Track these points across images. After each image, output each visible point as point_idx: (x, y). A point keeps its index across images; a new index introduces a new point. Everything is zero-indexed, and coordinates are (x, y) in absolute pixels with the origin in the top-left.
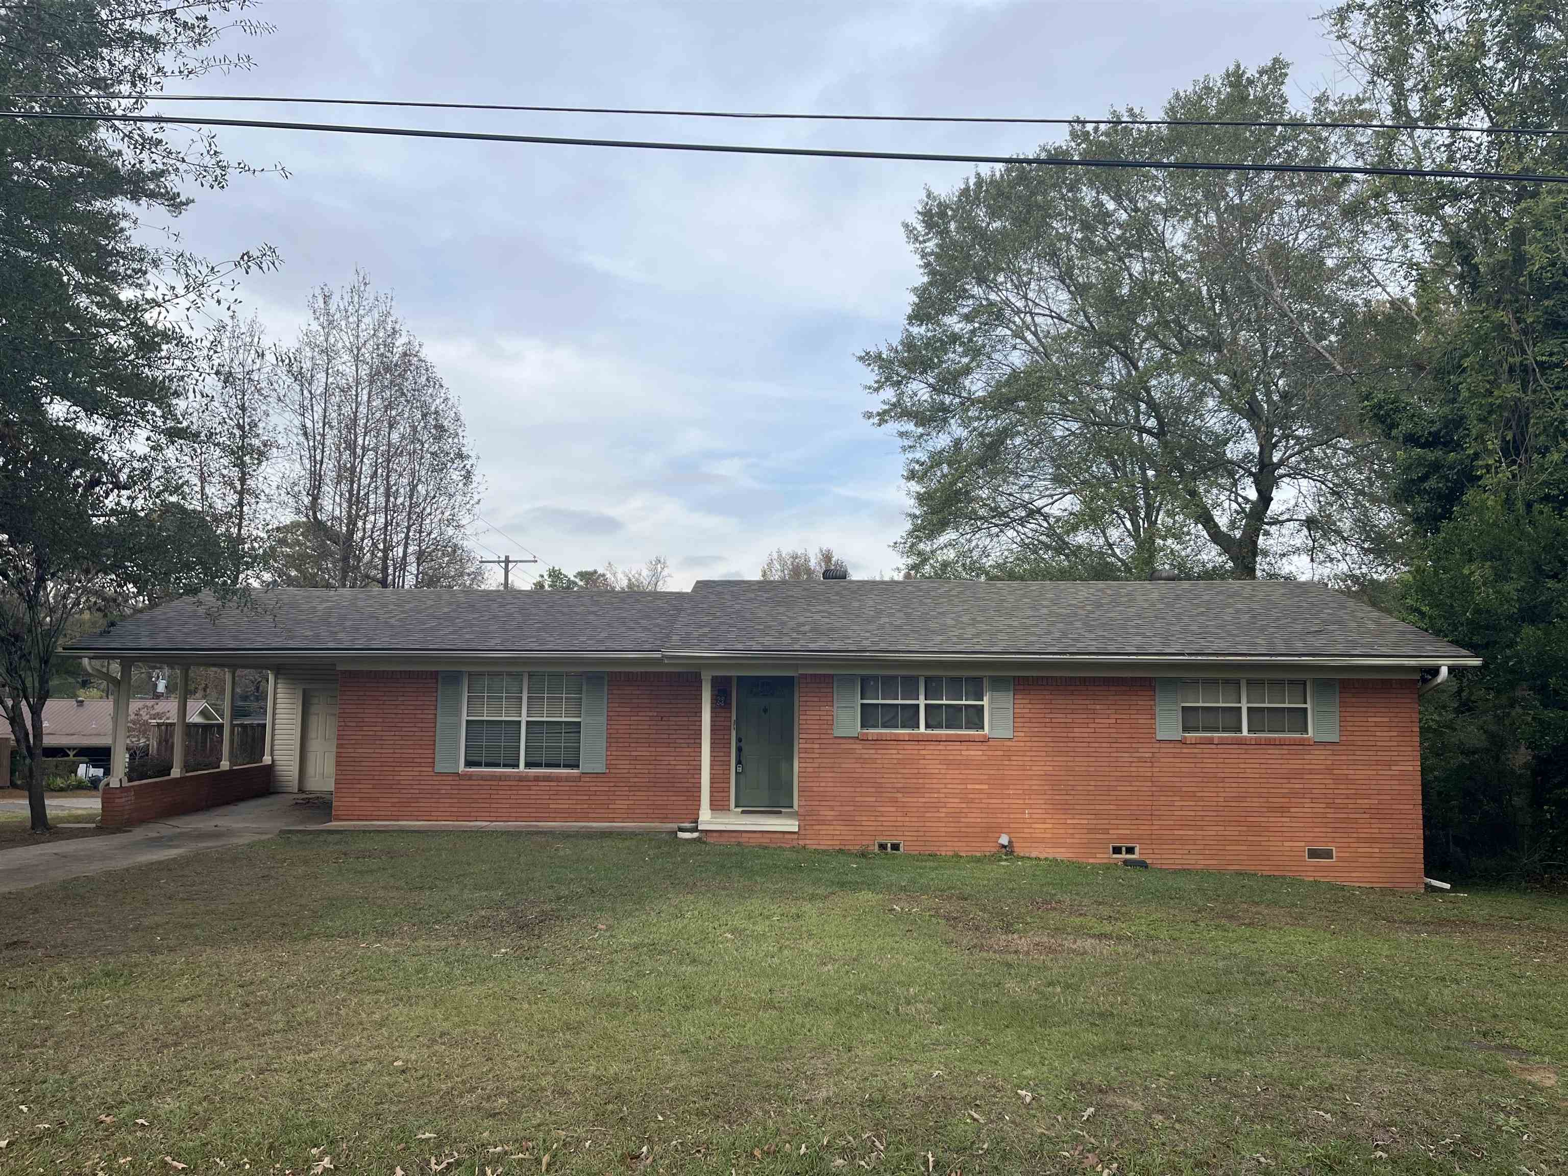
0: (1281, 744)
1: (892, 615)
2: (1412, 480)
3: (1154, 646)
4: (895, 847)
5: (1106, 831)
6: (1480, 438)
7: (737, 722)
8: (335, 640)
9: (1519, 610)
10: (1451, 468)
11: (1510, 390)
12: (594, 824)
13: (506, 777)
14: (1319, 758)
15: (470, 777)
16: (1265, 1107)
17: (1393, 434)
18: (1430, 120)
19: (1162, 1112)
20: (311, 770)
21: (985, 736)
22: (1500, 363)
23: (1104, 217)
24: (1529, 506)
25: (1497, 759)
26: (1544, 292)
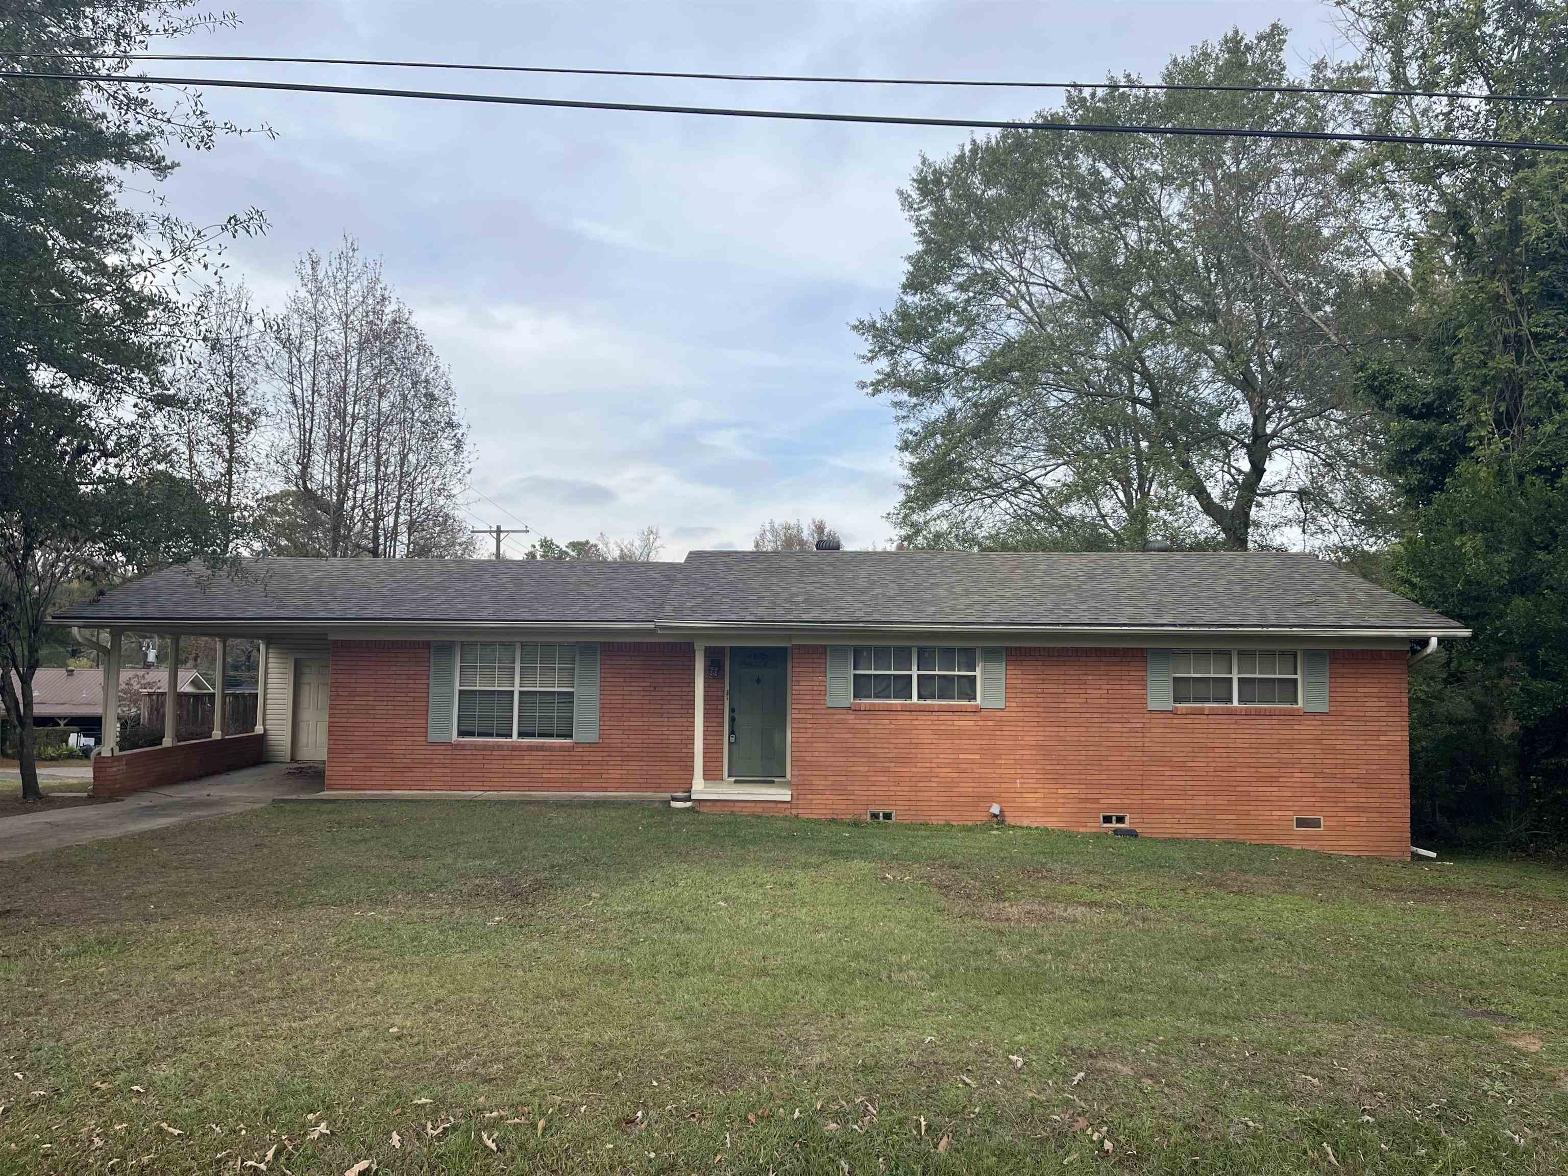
0: (1271, 714)
1: (886, 586)
2: (1405, 452)
3: (1146, 617)
4: (887, 816)
5: (1096, 801)
6: (1473, 409)
7: (730, 693)
8: (325, 610)
9: (1510, 582)
10: (1444, 439)
11: (1504, 361)
12: (588, 794)
13: (499, 747)
14: (1307, 729)
15: (462, 747)
16: (1254, 1072)
17: (1387, 406)
18: (1429, 89)
19: (1151, 1076)
20: (303, 739)
21: (977, 706)
22: (1494, 334)
23: (1100, 185)
24: (1521, 478)
25: (1485, 729)
26: (1538, 263)
